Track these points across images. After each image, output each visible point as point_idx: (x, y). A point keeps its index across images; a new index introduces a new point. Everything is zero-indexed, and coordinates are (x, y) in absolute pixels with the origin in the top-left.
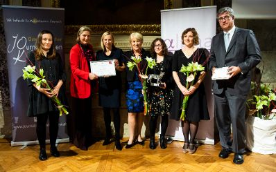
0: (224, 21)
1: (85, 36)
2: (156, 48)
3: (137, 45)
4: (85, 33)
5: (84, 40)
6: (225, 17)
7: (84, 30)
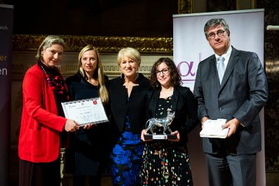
0: (217, 37)
1: (54, 52)
2: (159, 75)
3: (130, 68)
4: (54, 47)
5: (51, 59)
6: (218, 32)
7: (54, 43)
